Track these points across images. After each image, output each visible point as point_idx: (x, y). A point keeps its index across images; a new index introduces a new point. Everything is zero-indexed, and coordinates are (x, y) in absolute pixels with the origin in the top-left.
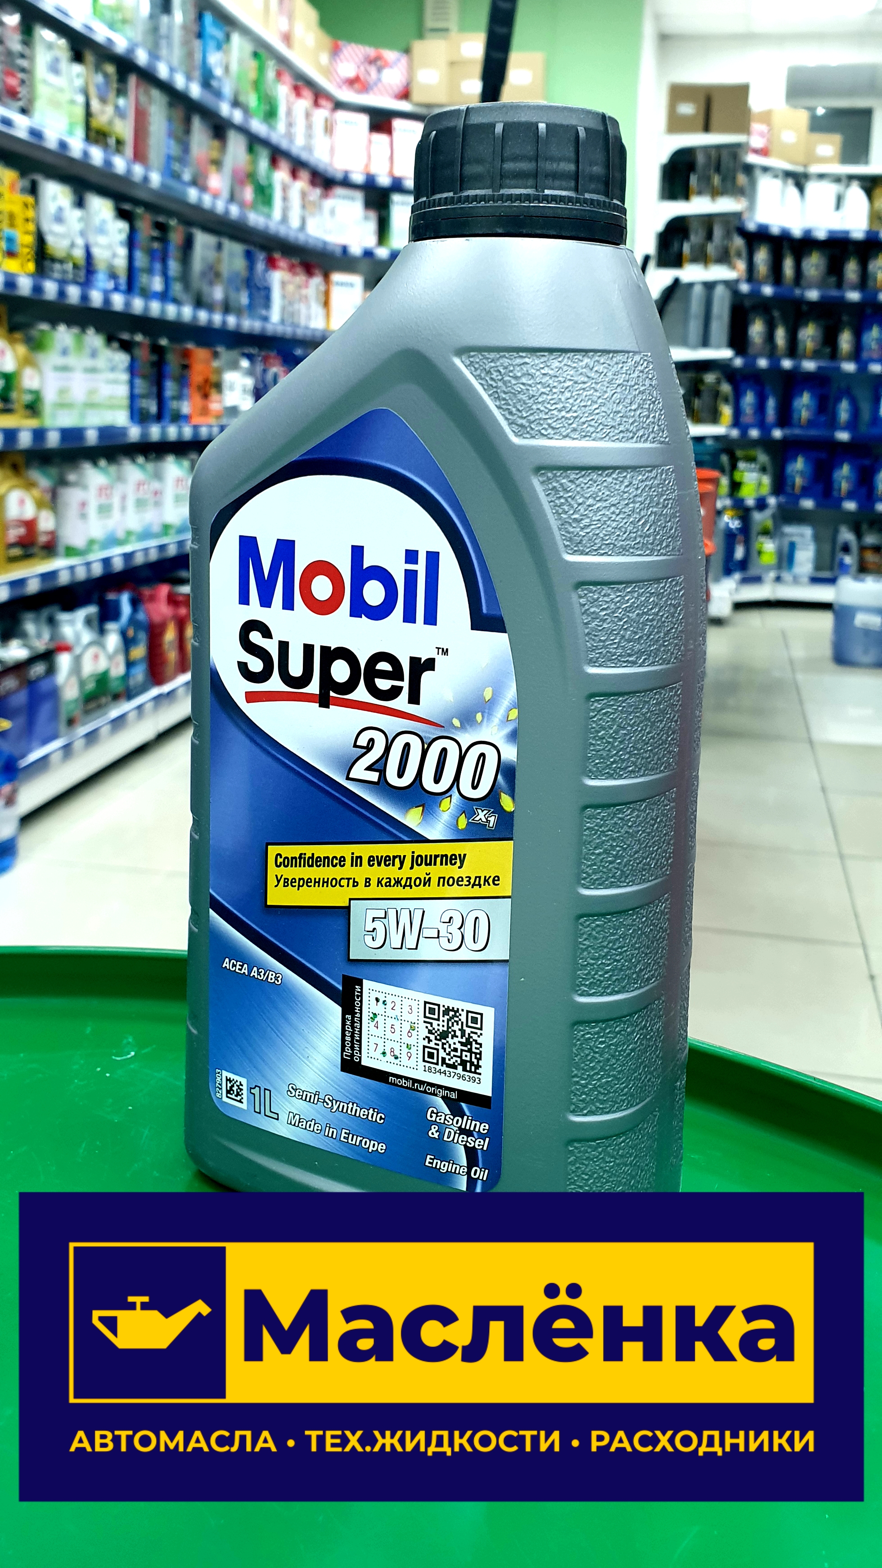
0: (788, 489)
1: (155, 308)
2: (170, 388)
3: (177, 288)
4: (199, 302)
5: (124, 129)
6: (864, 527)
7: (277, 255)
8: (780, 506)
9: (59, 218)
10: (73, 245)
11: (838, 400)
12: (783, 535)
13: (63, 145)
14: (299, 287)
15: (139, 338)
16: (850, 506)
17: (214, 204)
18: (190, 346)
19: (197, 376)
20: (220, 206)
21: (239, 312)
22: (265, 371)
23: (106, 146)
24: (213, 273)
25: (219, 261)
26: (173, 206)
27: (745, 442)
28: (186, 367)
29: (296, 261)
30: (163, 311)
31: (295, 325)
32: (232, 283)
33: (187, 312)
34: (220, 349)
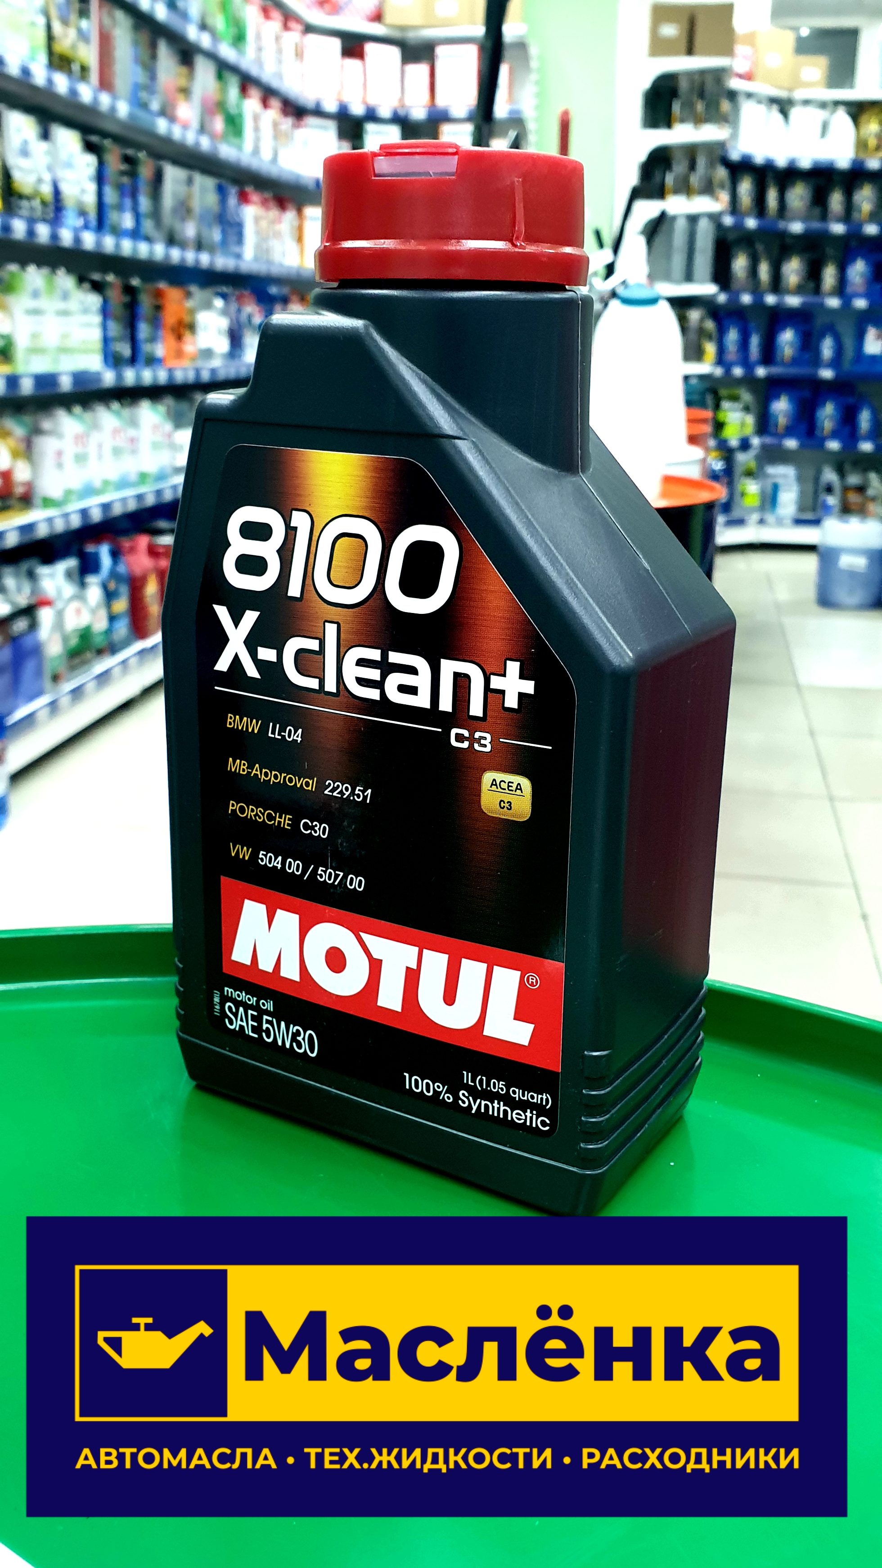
0: (772, 429)
1: (127, 247)
2: (144, 330)
3: (148, 225)
4: (172, 240)
5: (89, 54)
6: (847, 467)
7: (249, 189)
8: (764, 447)
9: (25, 152)
10: (40, 181)
11: (822, 336)
12: (766, 476)
13: (26, 71)
14: (274, 222)
15: (110, 278)
16: (834, 445)
17: (184, 135)
18: (162, 285)
19: (170, 317)
20: (190, 138)
21: (212, 250)
22: (239, 311)
23: (70, 73)
24: (184, 209)
25: (189, 196)
26: (142, 139)
27: (728, 380)
28: (158, 308)
29: (268, 195)
30: (135, 249)
31: (269, 262)
32: (204, 219)
33: (159, 251)
34: (194, 289)
